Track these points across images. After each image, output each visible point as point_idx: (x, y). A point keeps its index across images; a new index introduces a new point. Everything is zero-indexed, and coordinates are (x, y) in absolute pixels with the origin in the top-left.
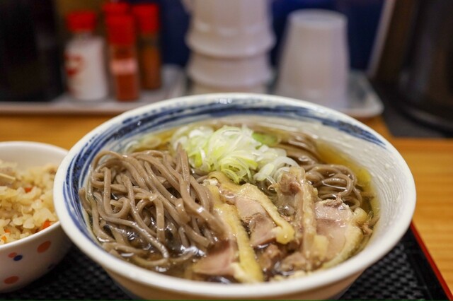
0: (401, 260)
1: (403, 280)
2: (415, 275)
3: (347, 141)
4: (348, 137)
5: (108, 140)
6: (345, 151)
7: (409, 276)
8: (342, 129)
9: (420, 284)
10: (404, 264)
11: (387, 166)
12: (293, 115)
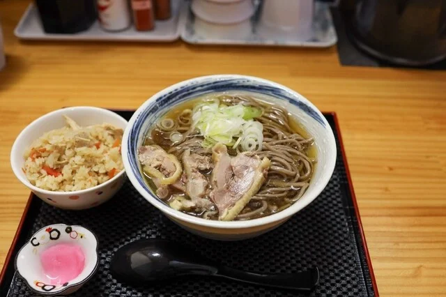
0: (336, 188)
1: (335, 202)
2: (342, 199)
3: (304, 117)
4: (305, 114)
5: (148, 115)
6: (303, 123)
7: (339, 199)
8: (301, 108)
9: (344, 205)
10: (337, 191)
11: (324, 141)
12: (270, 93)
